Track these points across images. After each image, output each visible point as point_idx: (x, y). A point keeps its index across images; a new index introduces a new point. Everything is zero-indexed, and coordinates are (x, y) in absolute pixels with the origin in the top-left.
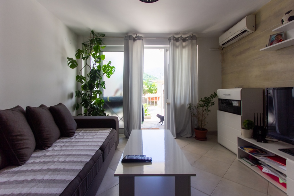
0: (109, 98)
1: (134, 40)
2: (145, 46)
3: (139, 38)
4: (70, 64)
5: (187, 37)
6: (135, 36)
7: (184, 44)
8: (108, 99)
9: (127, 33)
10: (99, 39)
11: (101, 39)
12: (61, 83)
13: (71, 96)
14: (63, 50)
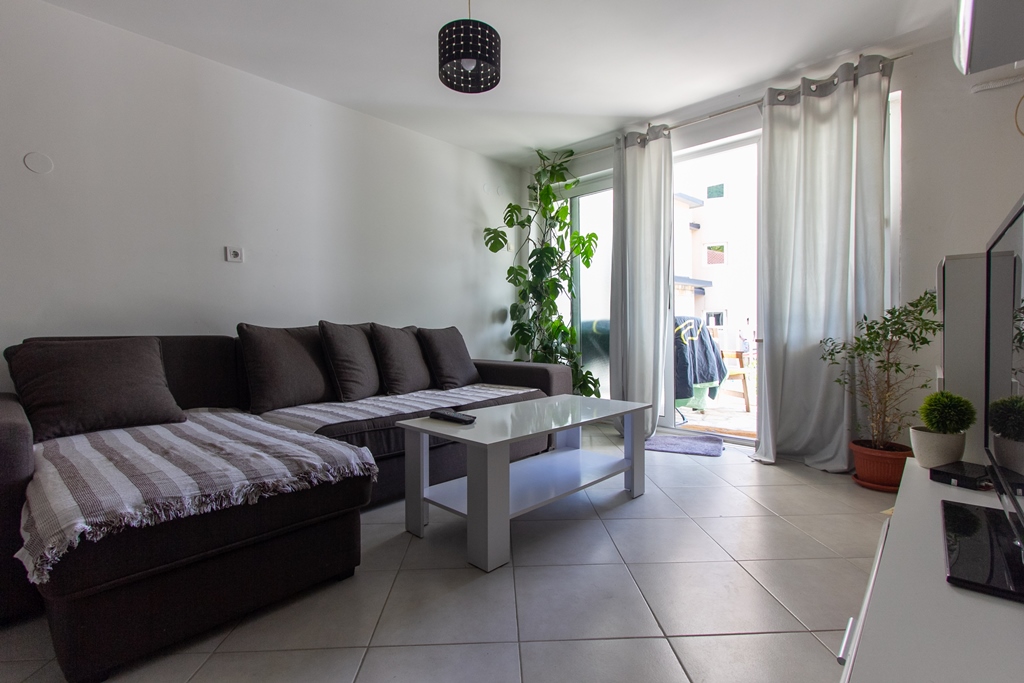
0: (598, 323)
1: (644, 142)
2: (675, 154)
3: (656, 133)
4: (489, 245)
5: (835, 76)
6: (644, 131)
7: (824, 104)
8: (594, 327)
9: (621, 130)
10: (559, 165)
11: (565, 165)
12: (474, 288)
13: (501, 317)
14: (479, 212)
